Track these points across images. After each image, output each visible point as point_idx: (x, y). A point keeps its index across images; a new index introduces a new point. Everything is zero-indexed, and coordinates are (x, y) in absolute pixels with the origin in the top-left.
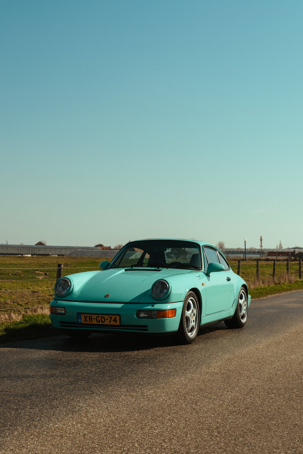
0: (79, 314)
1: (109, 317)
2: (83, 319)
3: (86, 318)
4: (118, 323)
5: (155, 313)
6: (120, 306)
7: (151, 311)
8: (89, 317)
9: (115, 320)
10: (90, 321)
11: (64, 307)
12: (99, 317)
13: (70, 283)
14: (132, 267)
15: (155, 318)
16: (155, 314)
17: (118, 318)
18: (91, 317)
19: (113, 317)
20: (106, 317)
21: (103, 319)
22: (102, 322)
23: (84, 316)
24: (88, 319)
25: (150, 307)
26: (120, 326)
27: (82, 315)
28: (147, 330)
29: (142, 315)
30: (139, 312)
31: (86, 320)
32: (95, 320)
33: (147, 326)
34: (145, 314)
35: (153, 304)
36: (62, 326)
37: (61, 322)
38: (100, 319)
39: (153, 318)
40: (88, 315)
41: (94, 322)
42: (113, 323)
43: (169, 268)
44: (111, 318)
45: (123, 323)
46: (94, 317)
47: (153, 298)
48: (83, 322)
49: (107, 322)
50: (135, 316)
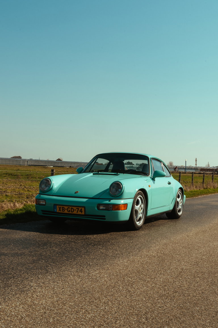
0: (55, 205)
1: (77, 208)
2: (58, 209)
3: (60, 208)
4: (83, 213)
5: (111, 206)
6: (85, 200)
7: (108, 205)
8: (62, 207)
9: (81, 211)
10: (63, 211)
11: (44, 200)
12: (69, 208)
13: (50, 183)
14: (98, 172)
15: (111, 210)
16: (111, 208)
17: (83, 209)
18: (64, 207)
19: (80, 208)
20: (75, 208)
21: (72, 209)
22: (71, 212)
23: (59, 207)
24: (61, 209)
25: (107, 202)
26: (85, 215)
27: (58, 206)
28: (105, 219)
29: (101, 208)
30: (99, 205)
31: (60, 210)
32: (67, 210)
33: (104, 216)
34: (104, 207)
35: (110, 200)
36: (43, 214)
37: (42, 211)
38: (70, 209)
39: (109, 210)
40: (62, 206)
41: (66, 212)
42: (79, 213)
43: (125, 173)
44: (78, 209)
45: (87, 213)
46: (66, 207)
47: (111, 195)
48: (58, 211)
49: (75, 212)
50: (96, 208)
